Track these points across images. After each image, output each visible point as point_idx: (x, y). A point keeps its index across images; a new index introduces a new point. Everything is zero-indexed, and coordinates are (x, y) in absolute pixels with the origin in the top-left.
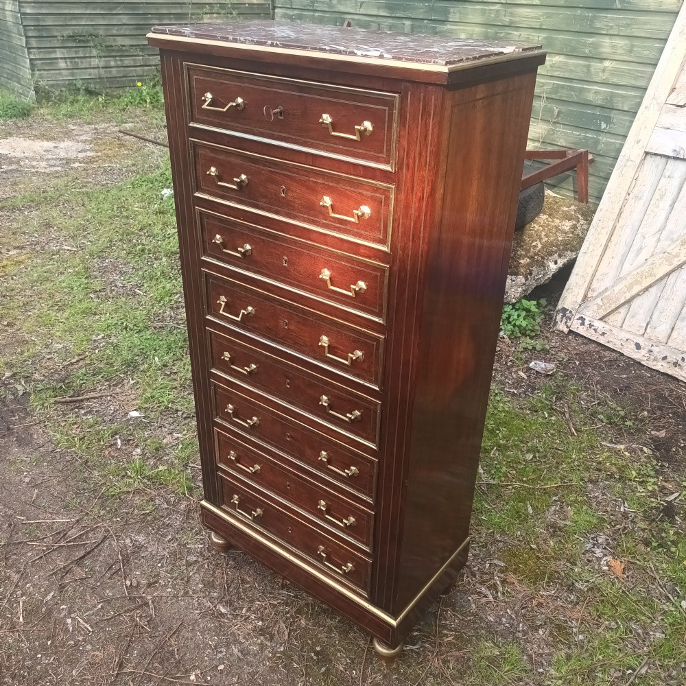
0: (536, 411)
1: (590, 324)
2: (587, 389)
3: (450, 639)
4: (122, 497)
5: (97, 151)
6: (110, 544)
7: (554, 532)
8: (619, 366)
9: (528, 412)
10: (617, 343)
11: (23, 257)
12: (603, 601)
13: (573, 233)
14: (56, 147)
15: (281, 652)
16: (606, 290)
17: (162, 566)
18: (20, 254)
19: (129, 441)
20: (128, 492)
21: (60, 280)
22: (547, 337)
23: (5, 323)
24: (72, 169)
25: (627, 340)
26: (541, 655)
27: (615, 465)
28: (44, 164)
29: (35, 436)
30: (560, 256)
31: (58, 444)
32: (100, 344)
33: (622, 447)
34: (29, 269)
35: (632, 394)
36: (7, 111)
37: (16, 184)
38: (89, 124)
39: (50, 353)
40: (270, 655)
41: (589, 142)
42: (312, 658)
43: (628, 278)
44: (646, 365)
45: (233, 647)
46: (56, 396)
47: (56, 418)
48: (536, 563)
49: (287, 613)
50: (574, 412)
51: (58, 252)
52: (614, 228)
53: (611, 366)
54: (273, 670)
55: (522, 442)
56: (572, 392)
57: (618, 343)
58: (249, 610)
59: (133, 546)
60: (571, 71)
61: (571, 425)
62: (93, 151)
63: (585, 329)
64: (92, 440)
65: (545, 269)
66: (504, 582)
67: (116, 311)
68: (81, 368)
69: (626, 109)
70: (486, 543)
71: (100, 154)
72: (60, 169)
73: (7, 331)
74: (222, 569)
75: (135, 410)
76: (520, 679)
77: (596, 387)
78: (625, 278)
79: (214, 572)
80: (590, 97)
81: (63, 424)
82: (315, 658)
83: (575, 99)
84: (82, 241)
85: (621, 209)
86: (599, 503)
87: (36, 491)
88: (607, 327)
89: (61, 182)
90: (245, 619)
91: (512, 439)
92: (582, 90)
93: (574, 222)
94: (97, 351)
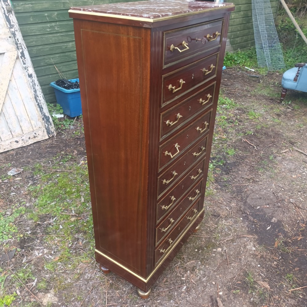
10: (8, 147)
15: (201, 262)
25: (11, 143)
40: (203, 266)
44: (25, 146)
82: (200, 251)
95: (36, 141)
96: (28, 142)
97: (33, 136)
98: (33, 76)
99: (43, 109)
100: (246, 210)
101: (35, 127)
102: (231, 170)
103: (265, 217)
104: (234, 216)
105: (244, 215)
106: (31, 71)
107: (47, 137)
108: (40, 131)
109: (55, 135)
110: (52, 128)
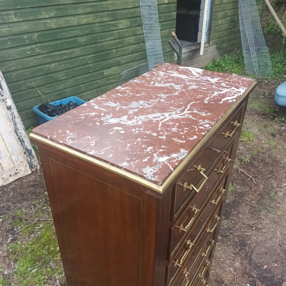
44: (6, 184)
95: (17, 178)
96: (9, 180)
97: (15, 173)
98: (12, 108)
99: (24, 142)
100: (252, 270)
101: (17, 162)
102: (231, 212)
103: (274, 280)
104: (240, 282)
105: (251, 279)
106: (10, 102)
107: (30, 172)
108: (22, 167)
109: (39, 168)
110: (35, 161)
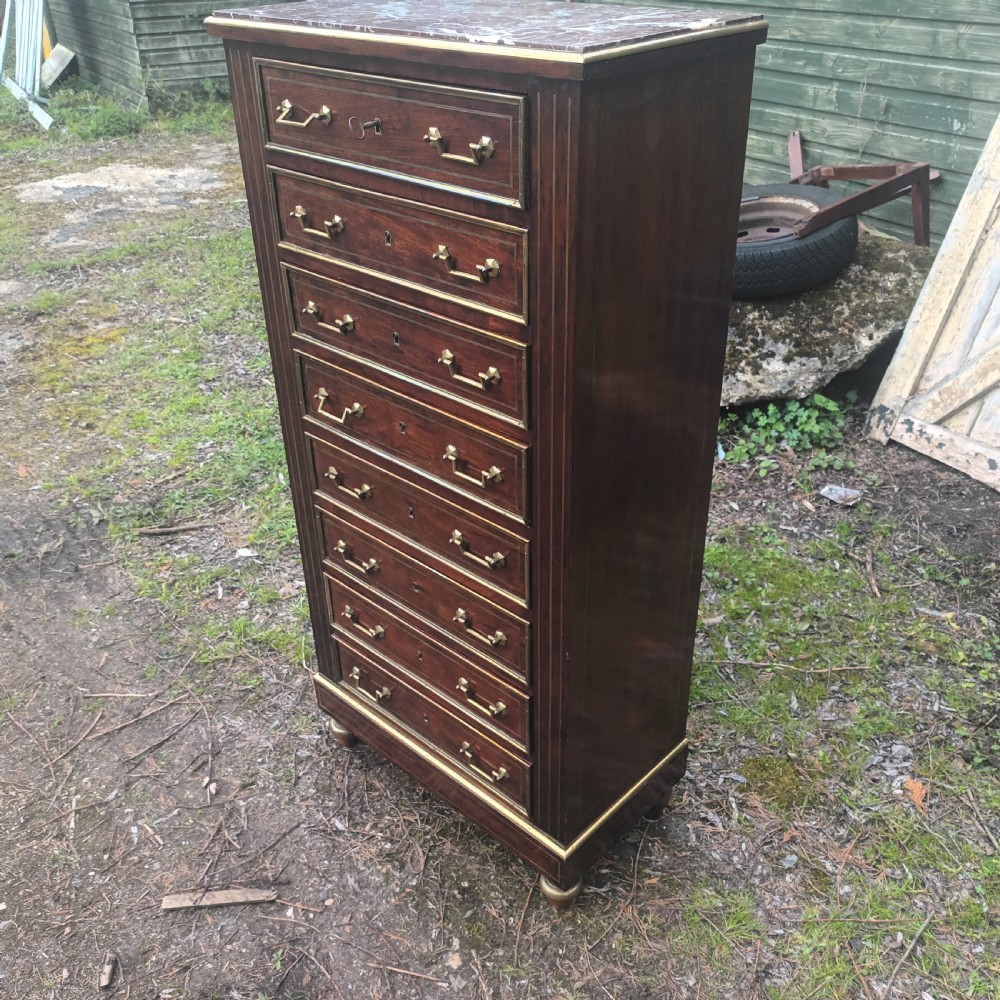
0: (823, 560)
1: (921, 431)
2: (905, 528)
3: (654, 881)
4: (218, 667)
5: (227, 181)
6: (196, 729)
7: (827, 736)
8: (961, 494)
9: (810, 560)
10: (960, 459)
11: (115, 333)
12: (887, 839)
13: (900, 292)
14: (172, 177)
15: (413, 887)
16: (947, 378)
17: (263, 763)
18: (111, 329)
19: (233, 589)
20: (227, 660)
21: (161, 364)
22: (853, 450)
23: (84, 424)
24: (191, 207)
25: (977, 454)
26: (784, 912)
27: (934, 641)
28: (153, 201)
29: (110, 580)
30: (878, 327)
31: (139, 591)
32: (206, 454)
33: (949, 615)
34: (121, 349)
35: (976, 536)
36: (108, 126)
37: (114, 230)
38: (220, 142)
39: (139, 466)
40: (398, 890)
41: (935, 152)
42: (454, 896)
43: (981, 360)
45: (348, 877)
46: (141, 526)
47: (139, 555)
48: (793, 780)
49: (426, 833)
50: (881, 562)
51: (161, 326)
52: (962, 283)
53: (948, 493)
54: (400, 909)
55: (795, 604)
56: (882, 533)
57: (962, 459)
58: (375, 826)
59: (227, 732)
60: (908, 43)
61: (873, 581)
62: (222, 180)
63: (913, 438)
64: (184, 587)
65: (853, 348)
66: (742, 805)
67: (232, 408)
68: (178, 487)
69: (991, 98)
70: (723, 749)
71: (231, 185)
72: (174, 207)
73: (85, 435)
74: (343, 770)
75: (247, 547)
76: (749, 943)
77: (921, 525)
78: (976, 360)
79: (332, 773)
80: (937, 82)
81: (148, 564)
82: (459, 896)
83: (914, 85)
84: (196, 310)
85: (974, 254)
86: (900, 698)
87: (106, 654)
88: (947, 435)
89: (174, 226)
90: (369, 839)
91: (781, 599)
92: (923, 72)
93: (903, 276)
94: (201, 464)
